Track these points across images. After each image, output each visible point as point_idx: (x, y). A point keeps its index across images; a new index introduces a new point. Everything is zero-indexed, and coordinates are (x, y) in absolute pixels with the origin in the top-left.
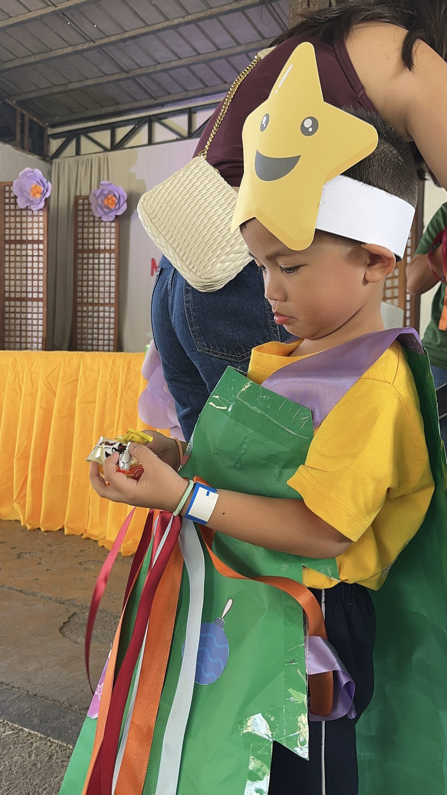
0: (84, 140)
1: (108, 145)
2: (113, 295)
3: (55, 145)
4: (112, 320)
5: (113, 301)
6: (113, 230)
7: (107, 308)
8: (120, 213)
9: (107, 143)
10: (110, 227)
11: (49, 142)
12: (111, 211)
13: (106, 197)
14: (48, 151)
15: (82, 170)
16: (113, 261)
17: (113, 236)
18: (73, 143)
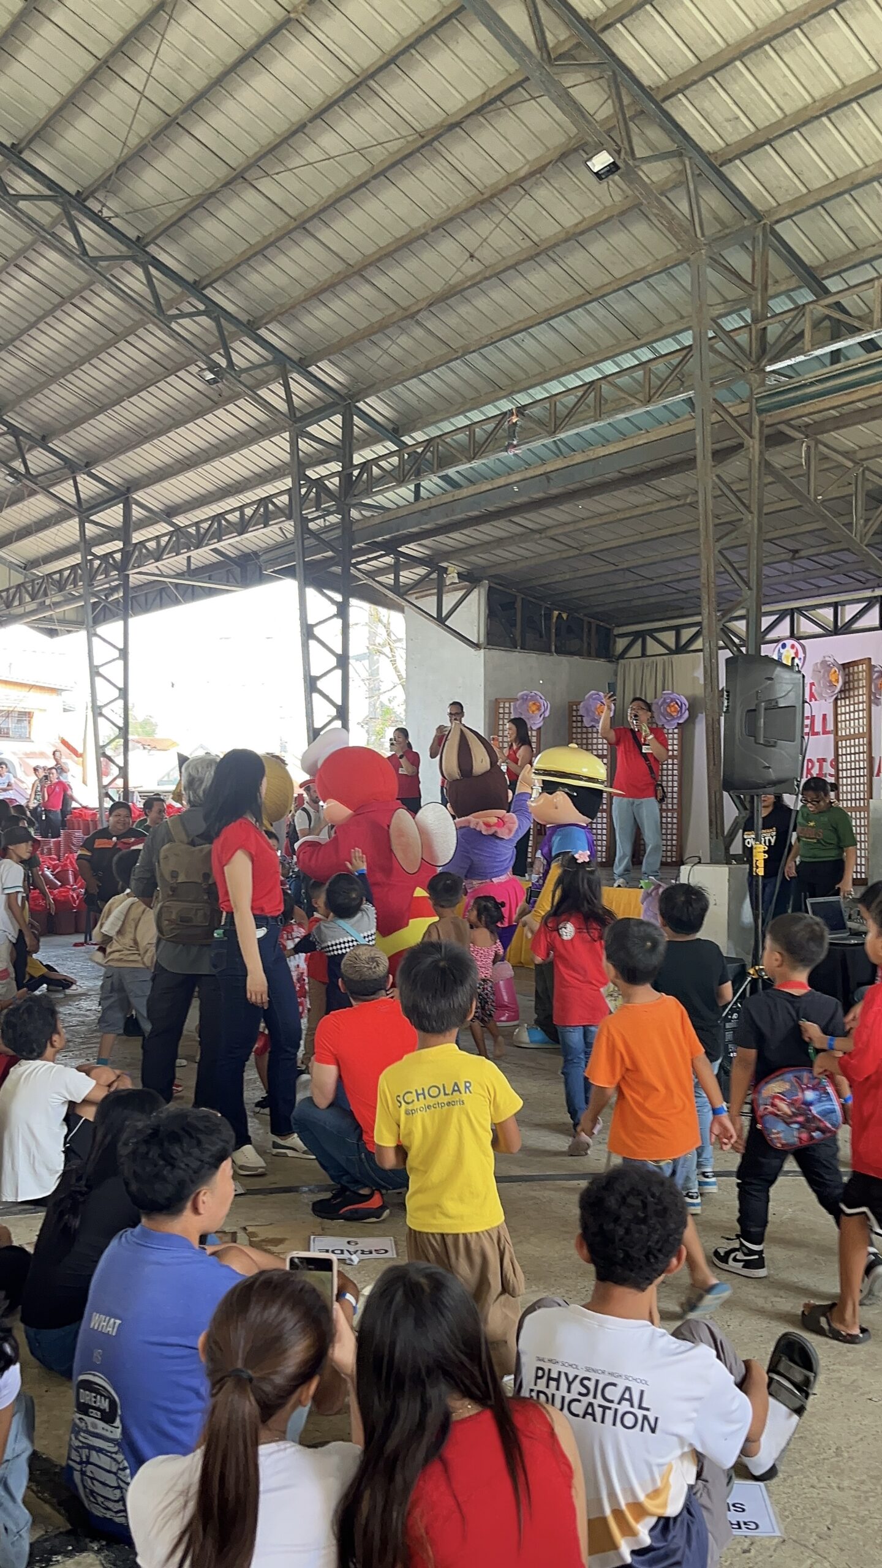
0: (649, 641)
1: (673, 646)
2: (675, 801)
3: (621, 644)
4: (675, 826)
5: (675, 807)
6: (676, 736)
7: (670, 814)
8: (681, 721)
9: (672, 644)
10: (673, 733)
11: (615, 642)
12: (674, 719)
13: (669, 706)
14: (614, 651)
15: (647, 672)
16: (676, 767)
17: (675, 742)
18: (640, 642)
